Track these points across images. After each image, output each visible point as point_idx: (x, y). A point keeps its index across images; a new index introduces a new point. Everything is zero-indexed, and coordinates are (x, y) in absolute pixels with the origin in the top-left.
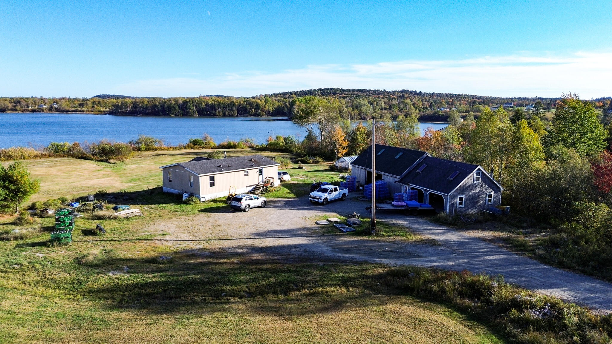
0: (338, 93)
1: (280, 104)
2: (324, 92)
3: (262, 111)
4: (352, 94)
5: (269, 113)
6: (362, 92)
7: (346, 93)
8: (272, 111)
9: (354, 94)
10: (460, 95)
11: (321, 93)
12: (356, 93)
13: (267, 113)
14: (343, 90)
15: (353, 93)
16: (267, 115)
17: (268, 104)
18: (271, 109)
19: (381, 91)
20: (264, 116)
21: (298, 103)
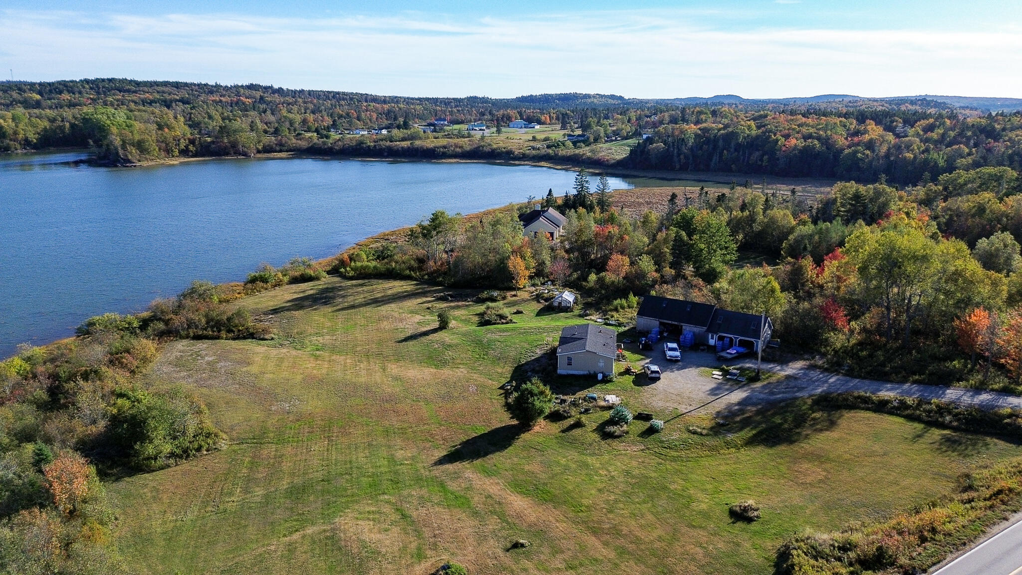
0: (129, 91)
1: (46, 124)
2: (99, 88)
3: (11, 140)
4: (158, 92)
5: (27, 143)
6: (177, 88)
7: (146, 89)
8: (35, 141)
9: (164, 92)
10: (345, 95)
11: (91, 88)
12: (165, 89)
13: (24, 144)
14: (138, 84)
15: (160, 89)
16: (25, 149)
17: (21, 126)
18: (33, 137)
19: (212, 86)
20: (19, 151)
21: (114, 130)
